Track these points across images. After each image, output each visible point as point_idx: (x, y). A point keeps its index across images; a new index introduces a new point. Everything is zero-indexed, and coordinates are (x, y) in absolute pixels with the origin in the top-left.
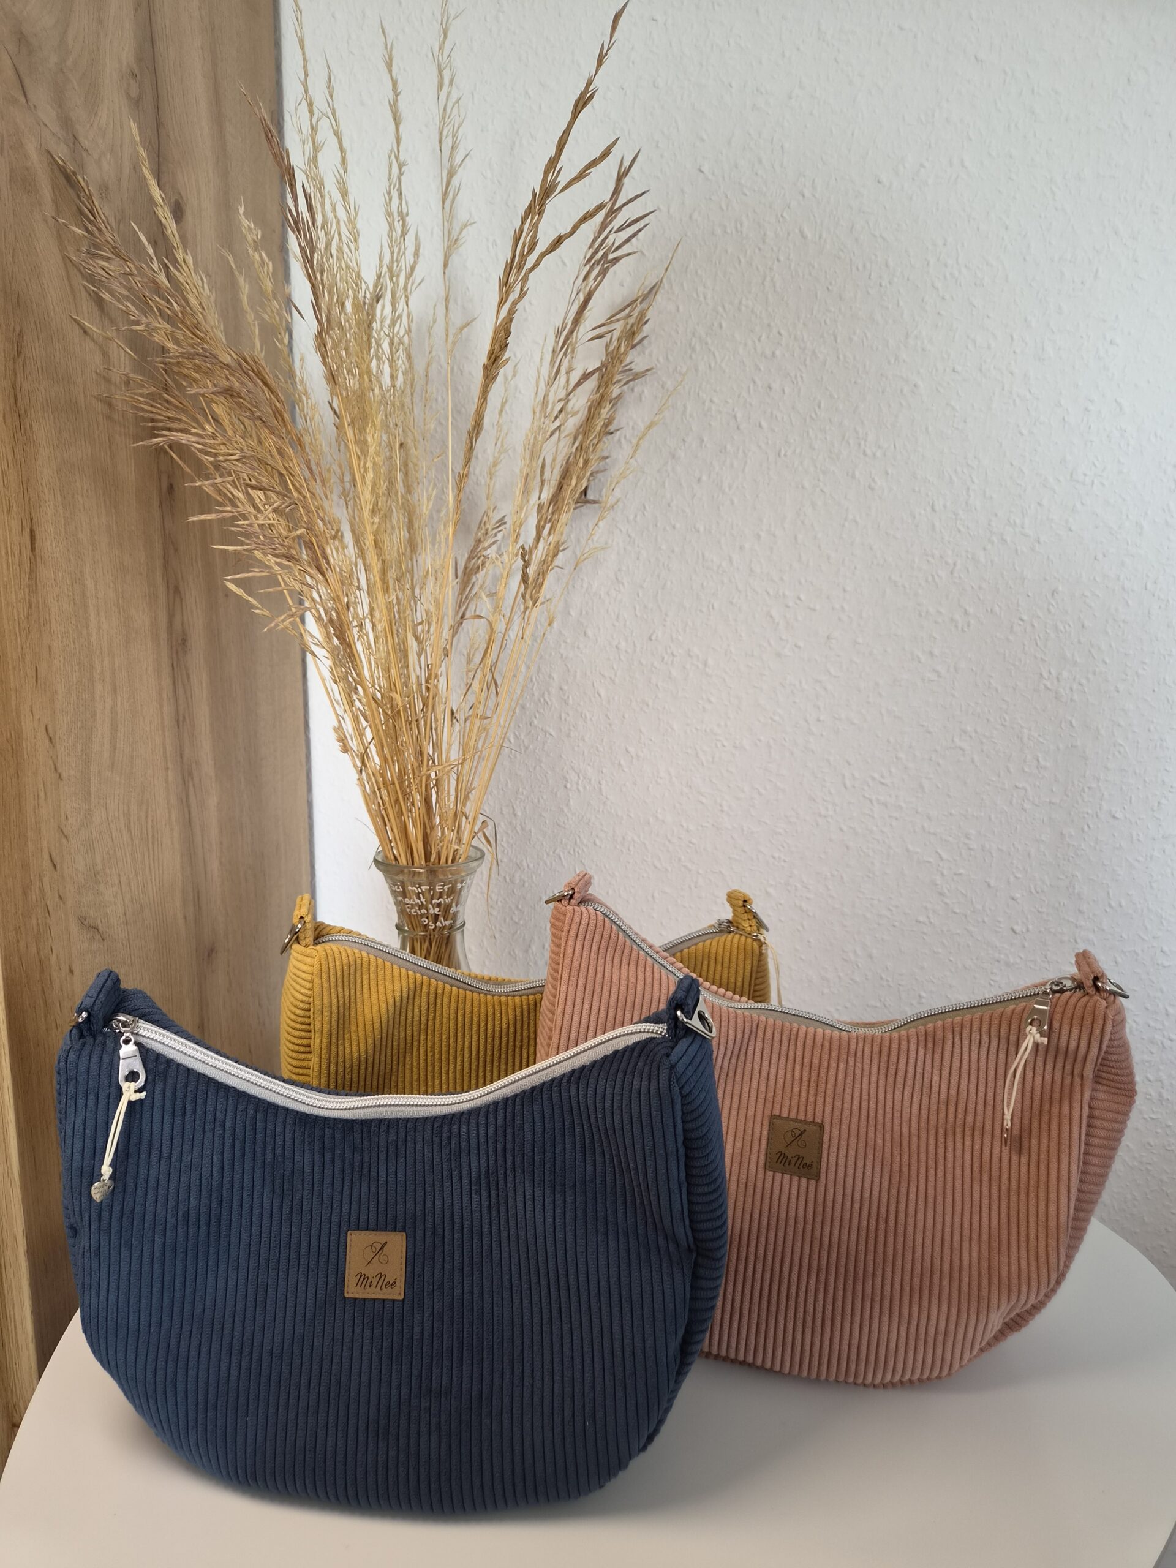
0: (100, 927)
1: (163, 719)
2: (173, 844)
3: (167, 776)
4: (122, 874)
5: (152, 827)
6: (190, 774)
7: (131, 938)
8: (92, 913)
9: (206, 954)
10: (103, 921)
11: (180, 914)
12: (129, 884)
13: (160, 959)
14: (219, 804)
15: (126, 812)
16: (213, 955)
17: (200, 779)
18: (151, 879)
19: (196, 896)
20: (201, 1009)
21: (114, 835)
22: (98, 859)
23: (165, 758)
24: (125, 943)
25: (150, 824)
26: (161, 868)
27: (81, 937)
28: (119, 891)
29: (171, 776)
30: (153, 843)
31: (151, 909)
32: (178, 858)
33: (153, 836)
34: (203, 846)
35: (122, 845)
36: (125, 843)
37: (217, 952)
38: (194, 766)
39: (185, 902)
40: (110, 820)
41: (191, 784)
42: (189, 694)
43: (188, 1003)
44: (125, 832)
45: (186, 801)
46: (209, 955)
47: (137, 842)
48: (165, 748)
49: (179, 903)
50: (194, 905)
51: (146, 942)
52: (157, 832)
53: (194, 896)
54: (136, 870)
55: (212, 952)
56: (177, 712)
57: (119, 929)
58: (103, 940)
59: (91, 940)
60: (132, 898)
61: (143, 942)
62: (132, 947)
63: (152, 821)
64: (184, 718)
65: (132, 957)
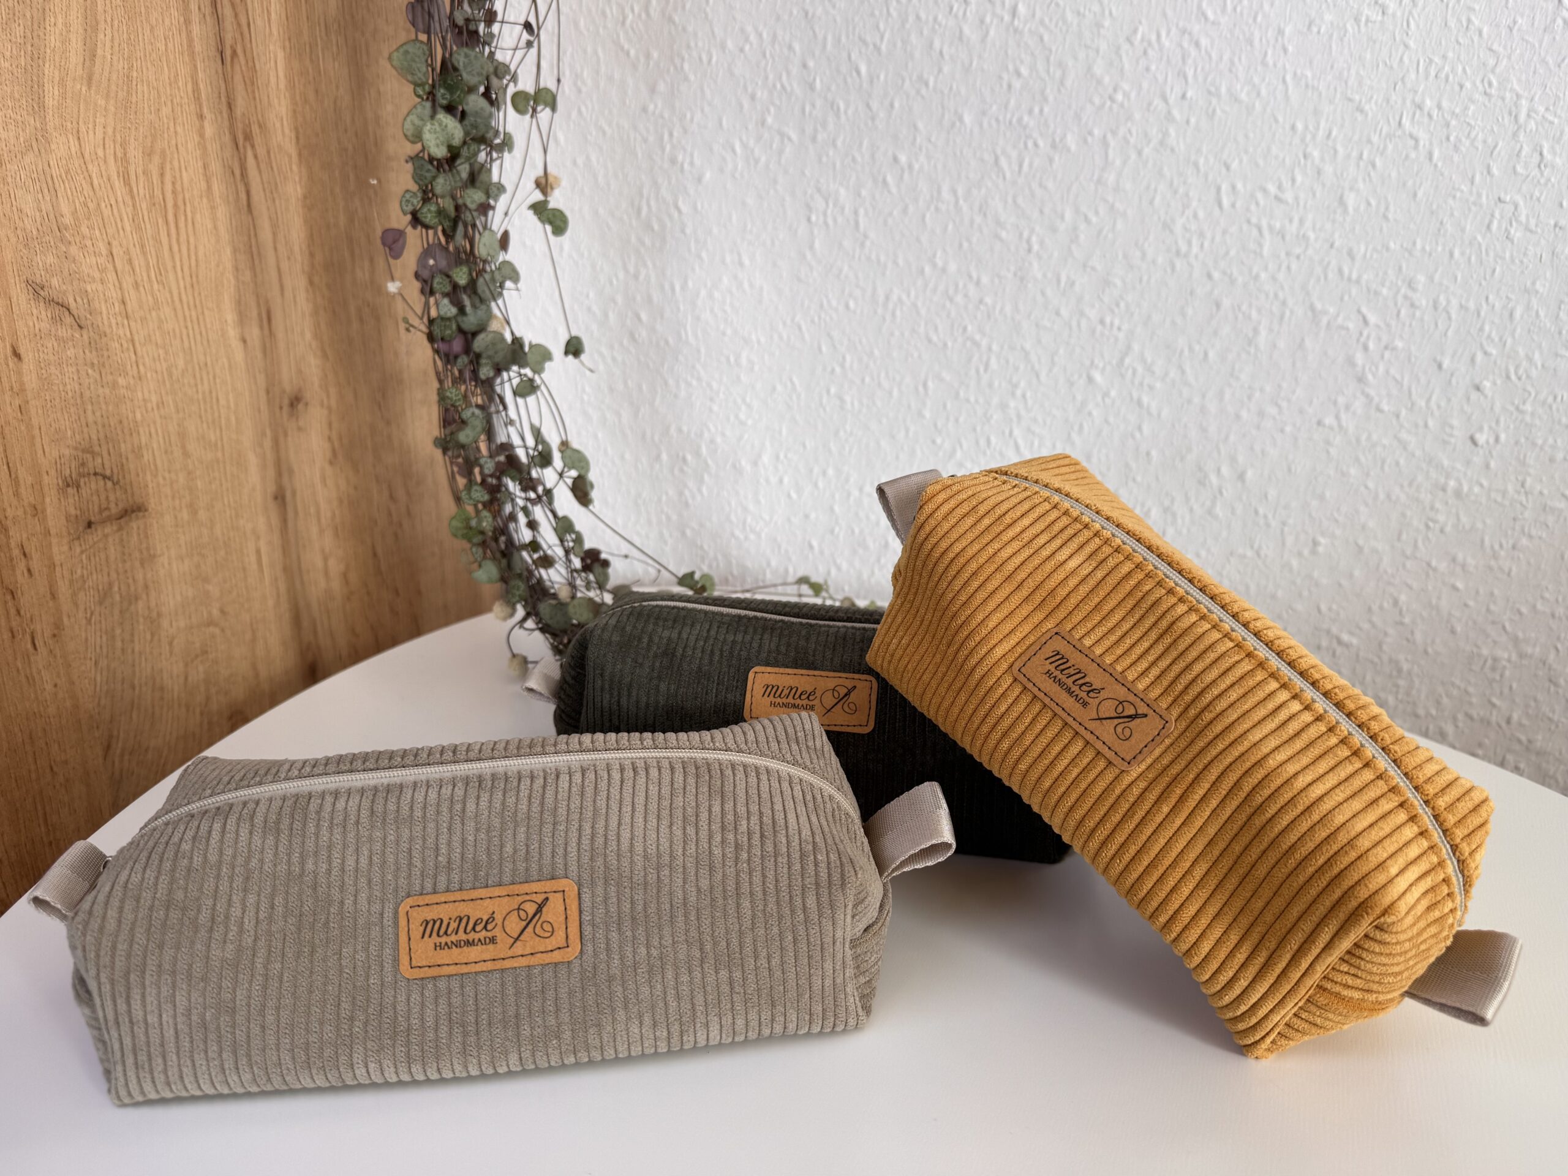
0: (73, 305)
1: (190, 41)
2: (215, 227)
3: (202, 127)
4: (115, 243)
5: (174, 192)
6: (248, 137)
7: (136, 338)
8: (55, 282)
9: (286, 402)
10: (79, 299)
11: (232, 333)
12: (130, 261)
13: (196, 385)
14: (305, 197)
15: (119, 155)
16: (301, 406)
17: (268, 152)
18: (174, 267)
19: (264, 316)
20: (279, 474)
21: (96, 182)
22: (65, 208)
23: (197, 98)
24: (125, 345)
25: (168, 187)
26: (193, 258)
27: (35, 311)
28: (110, 266)
29: (209, 131)
30: (175, 216)
31: (175, 310)
32: (228, 251)
33: (176, 205)
34: (275, 249)
35: (113, 202)
36: (120, 199)
37: (307, 404)
38: (255, 129)
39: (242, 319)
40: (87, 156)
41: (250, 153)
42: (244, 22)
43: (253, 460)
44: (118, 184)
45: (242, 175)
46: (292, 405)
47: (144, 206)
48: (196, 84)
49: (230, 317)
50: (261, 327)
51: (166, 353)
52: (185, 204)
53: (260, 314)
54: (142, 246)
55: (296, 401)
56: (221, 41)
57: (113, 321)
58: (81, 327)
59: (56, 320)
60: (136, 283)
61: (161, 351)
62: (139, 353)
63: (173, 183)
64: (234, 53)
65: (141, 368)
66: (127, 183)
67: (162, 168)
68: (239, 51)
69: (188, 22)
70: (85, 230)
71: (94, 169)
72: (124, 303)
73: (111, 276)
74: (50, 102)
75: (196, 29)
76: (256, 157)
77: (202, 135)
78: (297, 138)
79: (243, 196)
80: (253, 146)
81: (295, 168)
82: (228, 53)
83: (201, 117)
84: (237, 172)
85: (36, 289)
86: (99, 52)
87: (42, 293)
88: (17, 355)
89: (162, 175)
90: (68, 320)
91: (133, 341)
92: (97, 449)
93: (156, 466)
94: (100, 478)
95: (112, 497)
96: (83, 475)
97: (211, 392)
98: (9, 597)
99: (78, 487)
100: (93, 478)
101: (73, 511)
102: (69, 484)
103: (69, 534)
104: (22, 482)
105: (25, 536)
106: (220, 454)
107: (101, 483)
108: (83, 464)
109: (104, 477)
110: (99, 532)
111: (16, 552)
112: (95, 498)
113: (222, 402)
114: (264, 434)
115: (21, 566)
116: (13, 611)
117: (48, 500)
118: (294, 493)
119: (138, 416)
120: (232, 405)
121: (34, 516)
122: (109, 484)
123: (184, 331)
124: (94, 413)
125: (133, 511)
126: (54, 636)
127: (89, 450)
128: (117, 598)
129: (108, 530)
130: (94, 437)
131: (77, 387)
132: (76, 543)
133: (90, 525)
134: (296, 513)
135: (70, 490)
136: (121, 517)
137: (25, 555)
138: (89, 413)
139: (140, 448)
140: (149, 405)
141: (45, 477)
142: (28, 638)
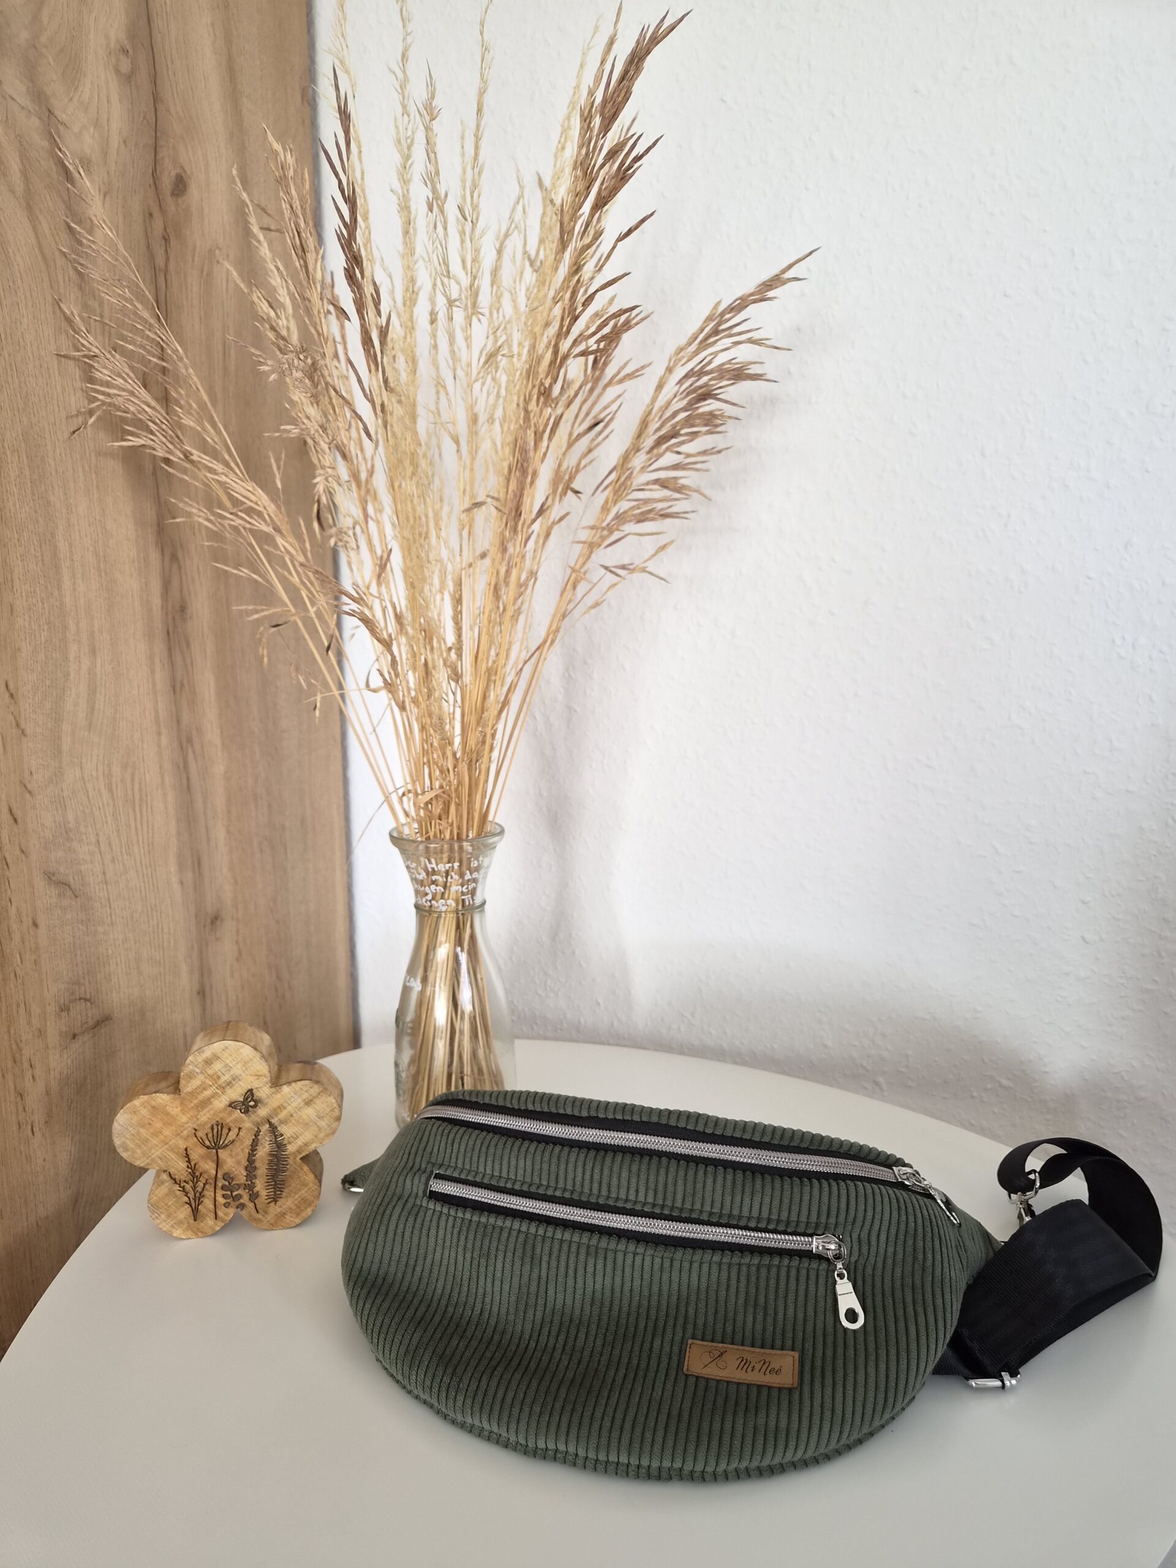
0: (72, 883)
3: (160, 740)
4: (101, 833)
7: (111, 897)
8: (62, 869)
9: (209, 921)
10: (76, 878)
11: (175, 879)
12: (110, 844)
13: (148, 922)
14: (226, 772)
15: (106, 772)
16: (218, 922)
17: (202, 747)
18: (138, 841)
19: (196, 862)
20: (202, 975)
21: (90, 794)
22: (71, 816)
23: (158, 723)
24: (104, 903)
25: (137, 786)
26: (150, 831)
27: (48, 892)
28: (97, 850)
29: (164, 741)
30: (140, 805)
31: (137, 871)
32: (174, 822)
33: (141, 799)
34: (205, 814)
35: (101, 806)
36: (105, 803)
37: (222, 920)
38: (194, 733)
39: (181, 867)
40: (86, 779)
41: (190, 750)
42: (188, 662)
43: (184, 968)
44: (104, 792)
45: (185, 767)
46: (212, 923)
47: (120, 803)
48: (157, 712)
49: (173, 868)
50: (194, 871)
51: (130, 903)
52: (147, 796)
53: (193, 862)
54: (118, 831)
55: (215, 920)
56: (173, 678)
57: (97, 888)
58: (76, 897)
59: (61, 895)
60: (113, 858)
61: (127, 903)
62: (113, 907)
63: (140, 784)
64: (182, 685)
65: (113, 916)
66: (110, 791)
67: (133, 775)
68: (185, 682)
69: (153, 672)
70: (83, 829)
71: (90, 786)
72: (104, 873)
73: (98, 857)
74: (65, 747)
75: (158, 675)
76: (194, 752)
77: (159, 746)
78: (222, 732)
79: (185, 781)
80: (192, 746)
81: (219, 753)
82: (178, 685)
83: (159, 734)
84: (181, 766)
85: (50, 877)
86: (97, 706)
87: (53, 878)
88: (35, 925)
89: (133, 780)
90: (69, 893)
91: (109, 899)
92: (82, 981)
93: (119, 985)
94: (82, 1001)
95: (90, 1014)
96: (71, 1001)
97: (158, 925)
98: (19, 1099)
99: (68, 1010)
100: (78, 1001)
101: (64, 1029)
102: (64, 1009)
103: (61, 1045)
104: (33, 1014)
105: (32, 1052)
106: (162, 969)
107: (83, 1005)
108: (73, 993)
109: (86, 1000)
110: (80, 1041)
111: (26, 1065)
112: (79, 1016)
113: (166, 930)
114: (192, 948)
115: (29, 1075)
116: (21, 1109)
117: (48, 1024)
118: (211, 987)
119: (110, 952)
120: (172, 931)
121: (39, 1037)
122: (89, 1004)
123: (143, 885)
124: (81, 955)
125: (103, 1021)
126: (46, 1122)
127: (77, 983)
128: (89, 1087)
129: (86, 1038)
130: (81, 973)
131: (71, 938)
132: (65, 1051)
133: (74, 1036)
134: (212, 1002)
135: (63, 1014)
136: (95, 1027)
137: (31, 1066)
138: (78, 956)
139: (110, 974)
140: (117, 943)
141: (48, 1007)
142: (30, 1127)
